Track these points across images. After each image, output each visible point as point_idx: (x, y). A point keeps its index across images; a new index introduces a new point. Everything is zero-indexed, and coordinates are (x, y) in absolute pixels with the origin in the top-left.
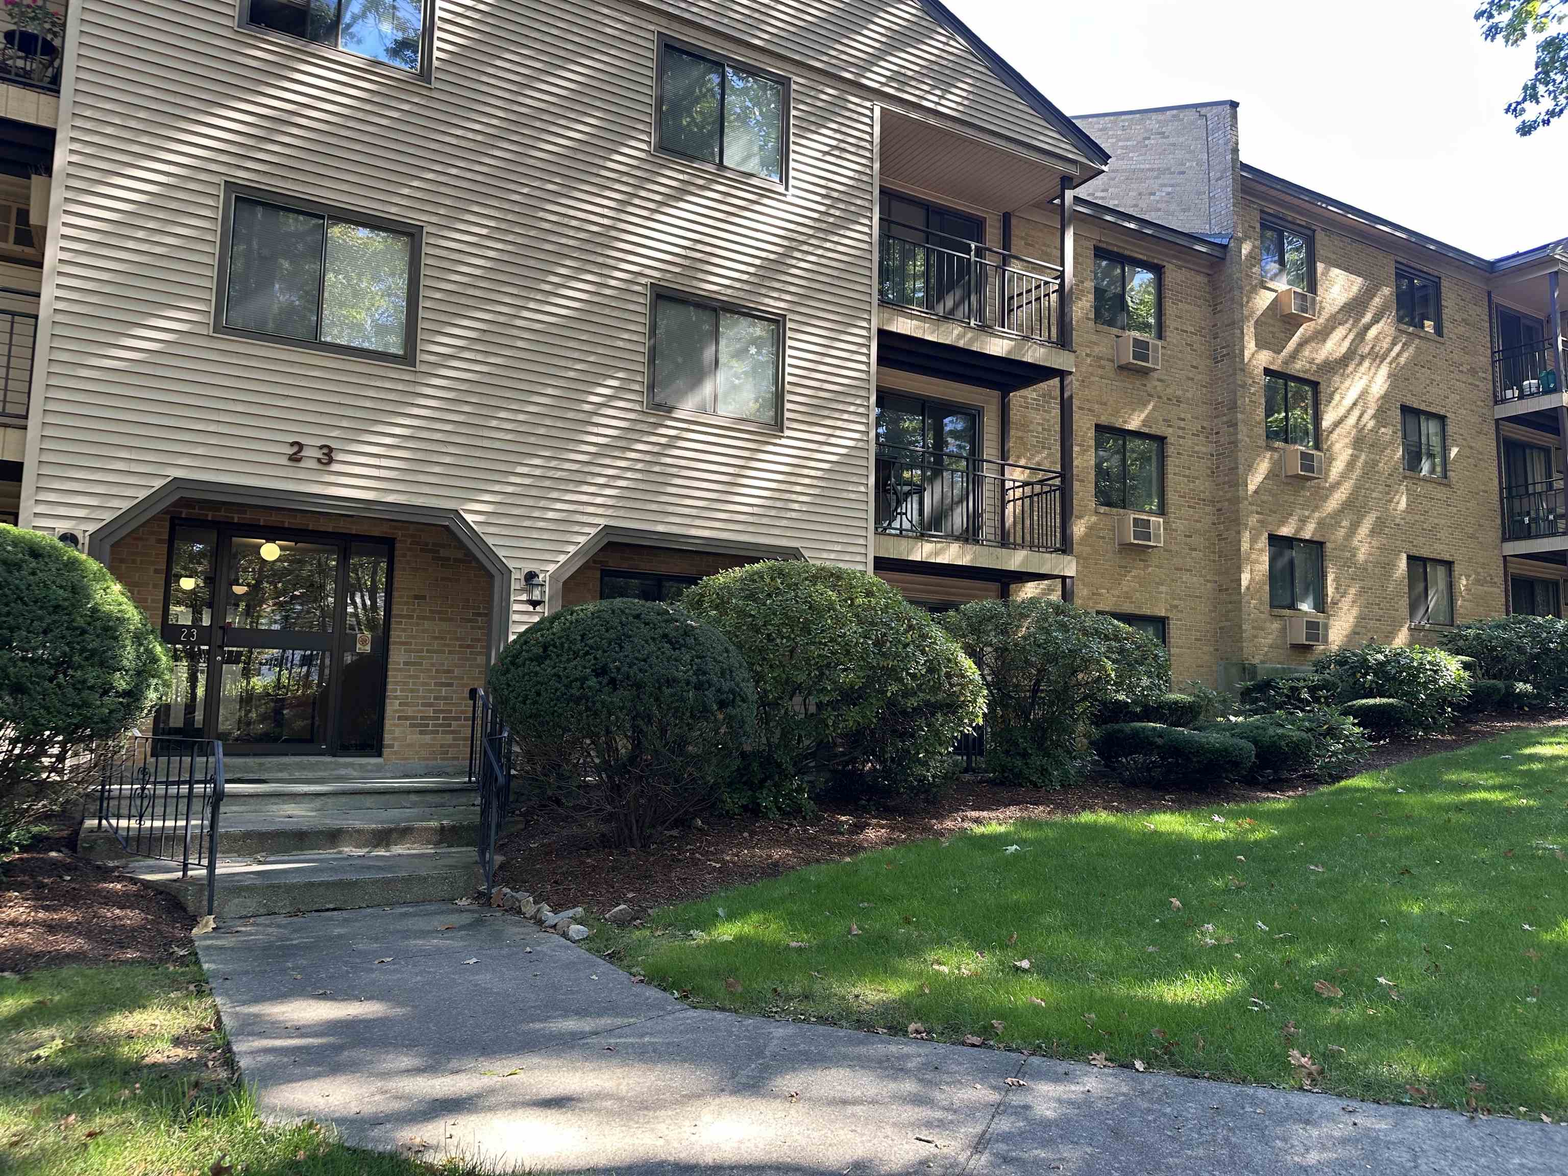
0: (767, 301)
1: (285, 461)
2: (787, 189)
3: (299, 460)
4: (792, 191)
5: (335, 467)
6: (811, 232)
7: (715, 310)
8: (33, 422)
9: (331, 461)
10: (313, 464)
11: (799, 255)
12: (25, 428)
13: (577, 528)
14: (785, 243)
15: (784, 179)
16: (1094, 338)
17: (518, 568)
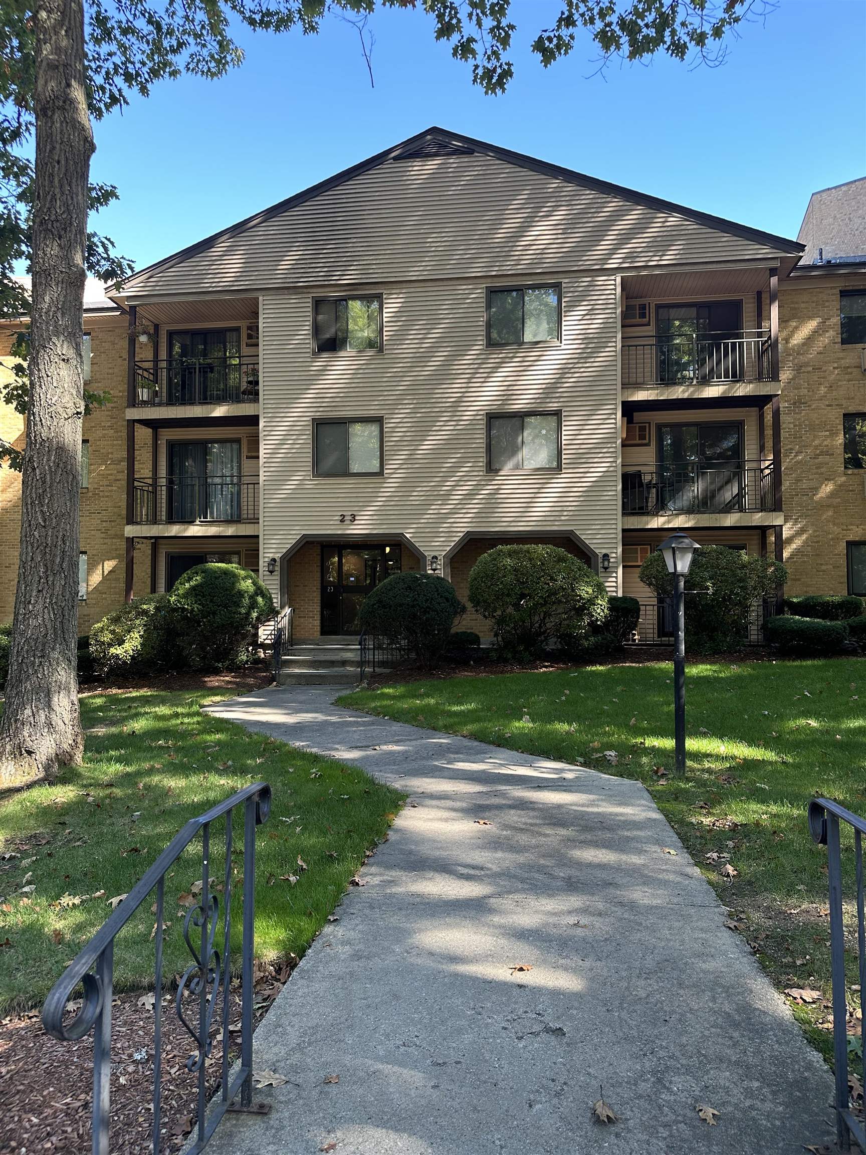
0: (551, 405)
1: (339, 523)
2: (561, 343)
3: (344, 521)
4: (564, 342)
5: (356, 522)
6: (576, 361)
7: (521, 417)
8: (261, 521)
9: (355, 520)
10: (348, 522)
11: (570, 375)
12: (258, 523)
13: (454, 534)
14: (560, 372)
15: (559, 338)
16: (841, 355)
17: (429, 555)
